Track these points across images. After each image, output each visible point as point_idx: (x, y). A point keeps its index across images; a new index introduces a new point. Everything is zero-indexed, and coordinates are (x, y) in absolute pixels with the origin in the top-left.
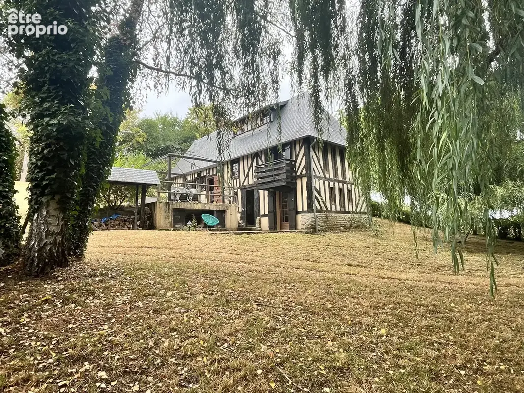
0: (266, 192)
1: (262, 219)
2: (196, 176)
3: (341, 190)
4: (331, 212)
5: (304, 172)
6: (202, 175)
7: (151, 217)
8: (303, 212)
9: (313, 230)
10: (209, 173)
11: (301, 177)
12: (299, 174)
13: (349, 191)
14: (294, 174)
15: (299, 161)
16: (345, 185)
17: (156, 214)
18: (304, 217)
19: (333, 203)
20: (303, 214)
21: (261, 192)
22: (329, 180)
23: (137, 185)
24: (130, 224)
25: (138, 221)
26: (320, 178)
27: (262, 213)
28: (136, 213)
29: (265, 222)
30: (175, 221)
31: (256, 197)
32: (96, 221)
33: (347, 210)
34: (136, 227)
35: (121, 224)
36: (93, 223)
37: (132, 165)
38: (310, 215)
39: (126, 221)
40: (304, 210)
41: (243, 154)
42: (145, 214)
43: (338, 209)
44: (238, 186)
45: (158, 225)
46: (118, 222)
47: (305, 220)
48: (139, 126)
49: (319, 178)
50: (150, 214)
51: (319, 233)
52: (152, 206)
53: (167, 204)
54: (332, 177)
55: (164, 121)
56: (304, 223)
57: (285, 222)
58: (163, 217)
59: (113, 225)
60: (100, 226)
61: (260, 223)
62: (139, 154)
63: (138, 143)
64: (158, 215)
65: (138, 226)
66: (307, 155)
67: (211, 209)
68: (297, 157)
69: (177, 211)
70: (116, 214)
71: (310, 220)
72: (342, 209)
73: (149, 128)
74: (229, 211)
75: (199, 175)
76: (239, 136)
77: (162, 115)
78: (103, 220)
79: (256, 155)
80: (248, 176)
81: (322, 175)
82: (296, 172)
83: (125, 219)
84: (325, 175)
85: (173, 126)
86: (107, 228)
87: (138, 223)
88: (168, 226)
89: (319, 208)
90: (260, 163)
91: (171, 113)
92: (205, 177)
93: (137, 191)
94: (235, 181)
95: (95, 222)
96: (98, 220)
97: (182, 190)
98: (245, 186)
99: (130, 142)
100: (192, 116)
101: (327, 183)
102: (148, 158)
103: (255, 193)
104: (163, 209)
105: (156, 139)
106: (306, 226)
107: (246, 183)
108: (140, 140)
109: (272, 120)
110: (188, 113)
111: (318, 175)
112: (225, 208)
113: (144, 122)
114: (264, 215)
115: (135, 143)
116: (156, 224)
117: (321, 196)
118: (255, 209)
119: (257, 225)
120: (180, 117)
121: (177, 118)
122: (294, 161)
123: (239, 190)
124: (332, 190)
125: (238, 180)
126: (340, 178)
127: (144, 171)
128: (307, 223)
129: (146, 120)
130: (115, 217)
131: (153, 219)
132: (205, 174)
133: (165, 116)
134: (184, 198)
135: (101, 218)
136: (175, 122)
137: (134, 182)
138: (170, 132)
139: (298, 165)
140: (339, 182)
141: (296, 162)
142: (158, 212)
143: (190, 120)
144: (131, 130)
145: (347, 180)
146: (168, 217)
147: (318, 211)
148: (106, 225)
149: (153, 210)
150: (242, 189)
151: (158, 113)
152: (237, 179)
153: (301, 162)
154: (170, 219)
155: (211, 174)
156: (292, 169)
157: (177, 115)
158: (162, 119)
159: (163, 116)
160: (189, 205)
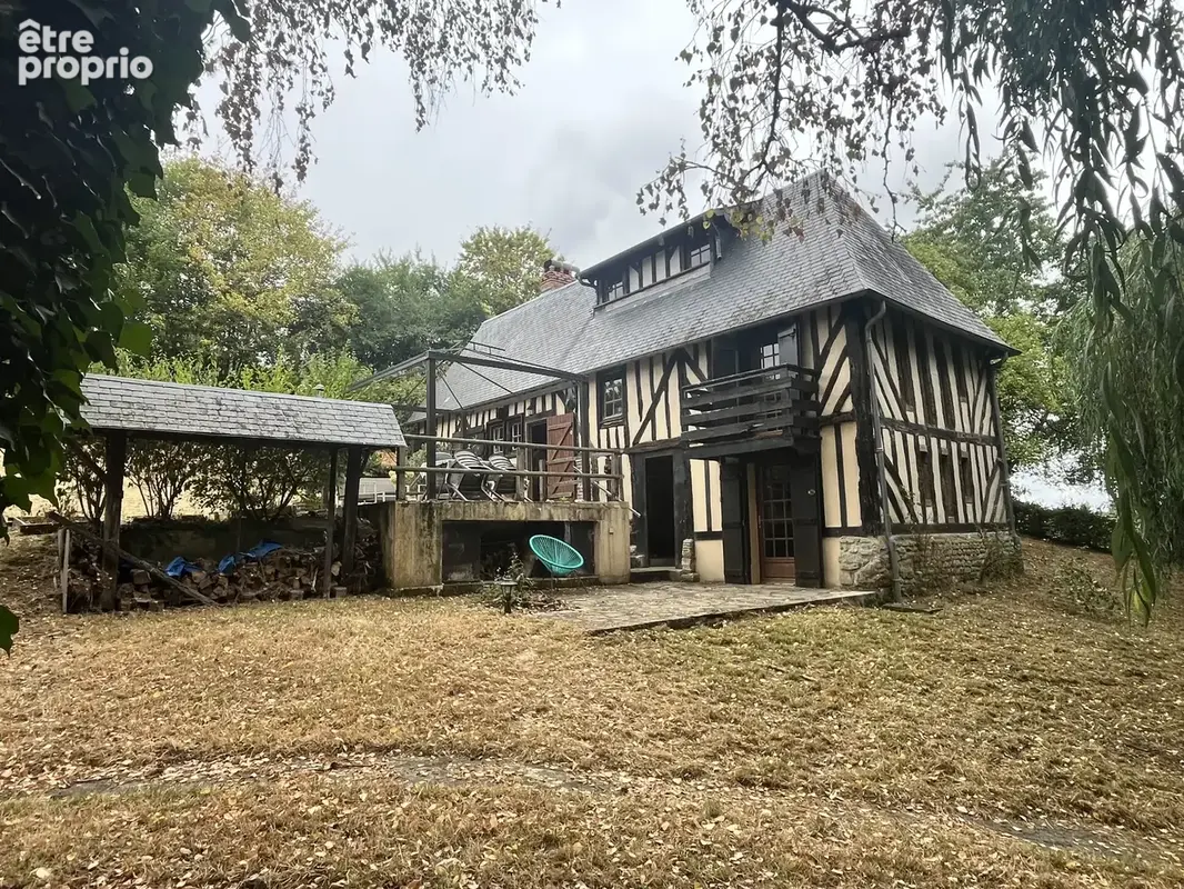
0: (715, 466)
1: (701, 545)
2: (493, 416)
3: (945, 460)
4: (925, 528)
5: (848, 406)
6: (511, 413)
7: (377, 552)
8: (845, 530)
9: (884, 591)
10: (533, 407)
11: (838, 420)
12: (829, 409)
13: (964, 462)
14: (812, 414)
15: (827, 371)
16: (954, 445)
17: (391, 542)
18: (853, 548)
19: (928, 501)
20: (849, 539)
21: (697, 466)
22: (915, 429)
23: (334, 448)
24: (308, 575)
25: (334, 562)
26: (893, 426)
27: (700, 525)
28: (327, 537)
29: (711, 556)
30: (450, 561)
31: (677, 479)
32: (199, 567)
33: (962, 519)
34: (329, 585)
35: (280, 576)
36: (190, 575)
37: (320, 386)
38: (875, 542)
39: (295, 563)
40: (851, 524)
41: (638, 352)
42: (358, 540)
43: (942, 520)
44: (622, 445)
45: (397, 577)
46: (270, 570)
47: (858, 558)
48: (340, 285)
49: (891, 424)
50: (371, 540)
51: (905, 603)
52: (380, 512)
53: (426, 509)
54: (921, 421)
55: (401, 275)
56: (850, 567)
57: (774, 559)
58: (413, 549)
59: (256, 579)
60: (213, 586)
61: (693, 558)
62: (338, 355)
63: (337, 328)
64: (397, 543)
65: (334, 578)
66: (856, 353)
67: (556, 519)
68: (821, 360)
69: (454, 530)
70: (267, 541)
71: (876, 559)
72: (951, 519)
73: (365, 291)
74: (606, 523)
75: (502, 412)
76: (616, 305)
77: (396, 260)
78: (223, 565)
79: (678, 357)
80: (651, 415)
81: (899, 417)
82: (820, 407)
83: (293, 560)
84: (904, 415)
85: (425, 287)
86: (236, 591)
87: (336, 570)
88: (429, 577)
89: (895, 519)
90: (693, 379)
91: (418, 256)
92: (520, 418)
93: (334, 465)
94: (612, 430)
95: (195, 574)
96: (207, 564)
97: (467, 461)
98: (645, 444)
99: (317, 326)
100: (472, 264)
101: (910, 438)
102: (363, 368)
103: (677, 467)
104: (413, 523)
105: (382, 319)
106: (857, 578)
107: (646, 437)
108: (342, 320)
109: (719, 256)
110: (462, 255)
111: (888, 415)
112: (596, 515)
113: (351, 275)
114: (709, 535)
115: (330, 329)
116: (391, 573)
117: (898, 481)
118: (676, 514)
119: (686, 563)
120: (441, 263)
121: (435, 268)
122: (809, 372)
123: (625, 458)
124: (924, 458)
125: (621, 429)
126: (941, 424)
127: (355, 405)
128: (863, 568)
129: (357, 271)
130: (263, 552)
131: (381, 556)
132: (520, 411)
133: (403, 265)
134: (473, 485)
135: (218, 556)
136: (429, 277)
137: (322, 438)
138: (418, 302)
139: (823, 384)
140: (940, 435)
141: (817, 374)
142: (399, 535)
143: (465, 273)
144: (319, 296)
145: (958, 428)
146: (430, 548)
147: (896, 529)
148: (232, 580)
149: (382, 527)
150: (632, 455)
151: (385, 255)
152: (617, 425)
153: (836, 375)
154: (436, 556)
155: (539, 409)
156: (806, 395)
157: (434, 260)
158: (395, 269)
159: (398, 262)
160: (492, 510)
